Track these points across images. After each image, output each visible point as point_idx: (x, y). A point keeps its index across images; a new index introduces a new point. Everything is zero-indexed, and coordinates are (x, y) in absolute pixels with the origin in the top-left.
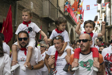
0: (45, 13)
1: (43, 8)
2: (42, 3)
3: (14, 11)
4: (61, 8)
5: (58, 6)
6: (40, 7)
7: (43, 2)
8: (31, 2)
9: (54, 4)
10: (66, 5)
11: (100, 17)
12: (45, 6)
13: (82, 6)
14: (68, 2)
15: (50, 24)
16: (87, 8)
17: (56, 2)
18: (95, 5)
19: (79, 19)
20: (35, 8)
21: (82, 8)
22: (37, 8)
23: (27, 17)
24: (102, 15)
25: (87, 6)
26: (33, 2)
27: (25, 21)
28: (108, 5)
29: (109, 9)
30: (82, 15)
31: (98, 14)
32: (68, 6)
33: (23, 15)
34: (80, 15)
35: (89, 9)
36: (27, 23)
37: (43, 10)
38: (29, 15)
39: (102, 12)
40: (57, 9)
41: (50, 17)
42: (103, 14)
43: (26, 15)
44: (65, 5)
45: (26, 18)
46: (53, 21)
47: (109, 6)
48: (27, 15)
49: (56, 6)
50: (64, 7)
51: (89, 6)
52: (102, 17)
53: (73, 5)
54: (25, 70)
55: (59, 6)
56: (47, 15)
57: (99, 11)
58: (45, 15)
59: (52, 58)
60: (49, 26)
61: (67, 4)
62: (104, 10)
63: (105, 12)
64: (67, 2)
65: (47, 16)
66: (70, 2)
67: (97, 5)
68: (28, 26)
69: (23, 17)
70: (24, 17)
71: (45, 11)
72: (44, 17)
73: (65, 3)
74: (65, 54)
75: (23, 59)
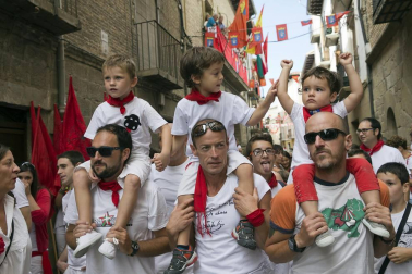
0: (146, 62)
1: (140, 47)
2: (134, 31)
3: (53, 66)
4: (193, 39)
5: (183, 34)
6: (130, 45)
7: (139, 26)
8: (103, 33)
9: (170, 29)
10: (209, 29)
11: (323, 60)
12: (145, 40)
13: (260, 29)
14: (215, 18)
15: (163, 97)
16: (278, 33)
17: (178, 22)
18: (304, 23)
19: (253, 71)
20: (114, 50)
21: (261, 35)
22: (119, 48)
23: (119, 84)
24: (328, 52)
25: (278, 27)
26: (107, 32)
27: (114, 95)
28: (343, 20)
29: (350, 32)
30: (262, 56)
31: (314, 49)
32: (214, 30)
33: (107, 78)
34: (255, 57)
35: (285, 38)
36: (120, 102)
37: (140, 52)
38: (126, 76)
39: (329, 42)
40: (183, 45)
41: (164, 74)
42: (333, 48)
43: (117, 78)
44: (204, 30)
45: (116, 87)
46: (173, 84)
47: (347, 23)
48: (120, 75)
49: (176, 35)
50: (204, 37)
51: (284, 26)
52: (329, 59)
53: (231, 28)
54: (112, 254)
55: (188, 34)
56: (153, 66)
57: (317, 40)
58: (146, 67)
59: (182, 205)
60: (163, 102)
61: (212, 25)
62: (333, 35)
63: (336, 42)
64: (210, 17)
65: (155, 73)
66: (221, 19)
67: (310, 22)
68: (123, 111)
69: (108, 84)
70: (112, 83)
71: (146, 56)
72: (146, 74)
73: (206, 23)
74: (230, 186)
75: (107, 219)
